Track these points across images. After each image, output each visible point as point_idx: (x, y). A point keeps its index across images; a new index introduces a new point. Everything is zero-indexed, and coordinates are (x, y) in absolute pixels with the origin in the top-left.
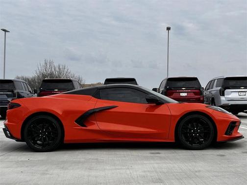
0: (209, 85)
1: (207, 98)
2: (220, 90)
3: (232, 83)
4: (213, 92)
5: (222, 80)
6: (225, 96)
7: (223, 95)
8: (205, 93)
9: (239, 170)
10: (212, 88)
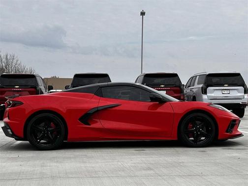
0: (190, 82)
1: (188, 96)
2: (202, 88)
3: (215, 80)
4: (194, 90)
5: (205, 77)
6: (208, 94)
7: (205, 93)
8: (186, 91)
9: (218, 161)
10: (193, 86)
